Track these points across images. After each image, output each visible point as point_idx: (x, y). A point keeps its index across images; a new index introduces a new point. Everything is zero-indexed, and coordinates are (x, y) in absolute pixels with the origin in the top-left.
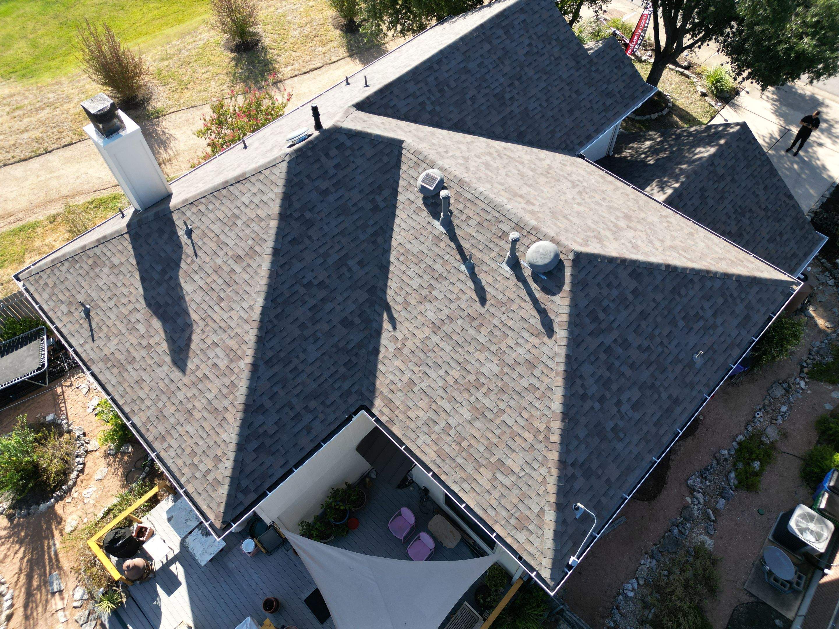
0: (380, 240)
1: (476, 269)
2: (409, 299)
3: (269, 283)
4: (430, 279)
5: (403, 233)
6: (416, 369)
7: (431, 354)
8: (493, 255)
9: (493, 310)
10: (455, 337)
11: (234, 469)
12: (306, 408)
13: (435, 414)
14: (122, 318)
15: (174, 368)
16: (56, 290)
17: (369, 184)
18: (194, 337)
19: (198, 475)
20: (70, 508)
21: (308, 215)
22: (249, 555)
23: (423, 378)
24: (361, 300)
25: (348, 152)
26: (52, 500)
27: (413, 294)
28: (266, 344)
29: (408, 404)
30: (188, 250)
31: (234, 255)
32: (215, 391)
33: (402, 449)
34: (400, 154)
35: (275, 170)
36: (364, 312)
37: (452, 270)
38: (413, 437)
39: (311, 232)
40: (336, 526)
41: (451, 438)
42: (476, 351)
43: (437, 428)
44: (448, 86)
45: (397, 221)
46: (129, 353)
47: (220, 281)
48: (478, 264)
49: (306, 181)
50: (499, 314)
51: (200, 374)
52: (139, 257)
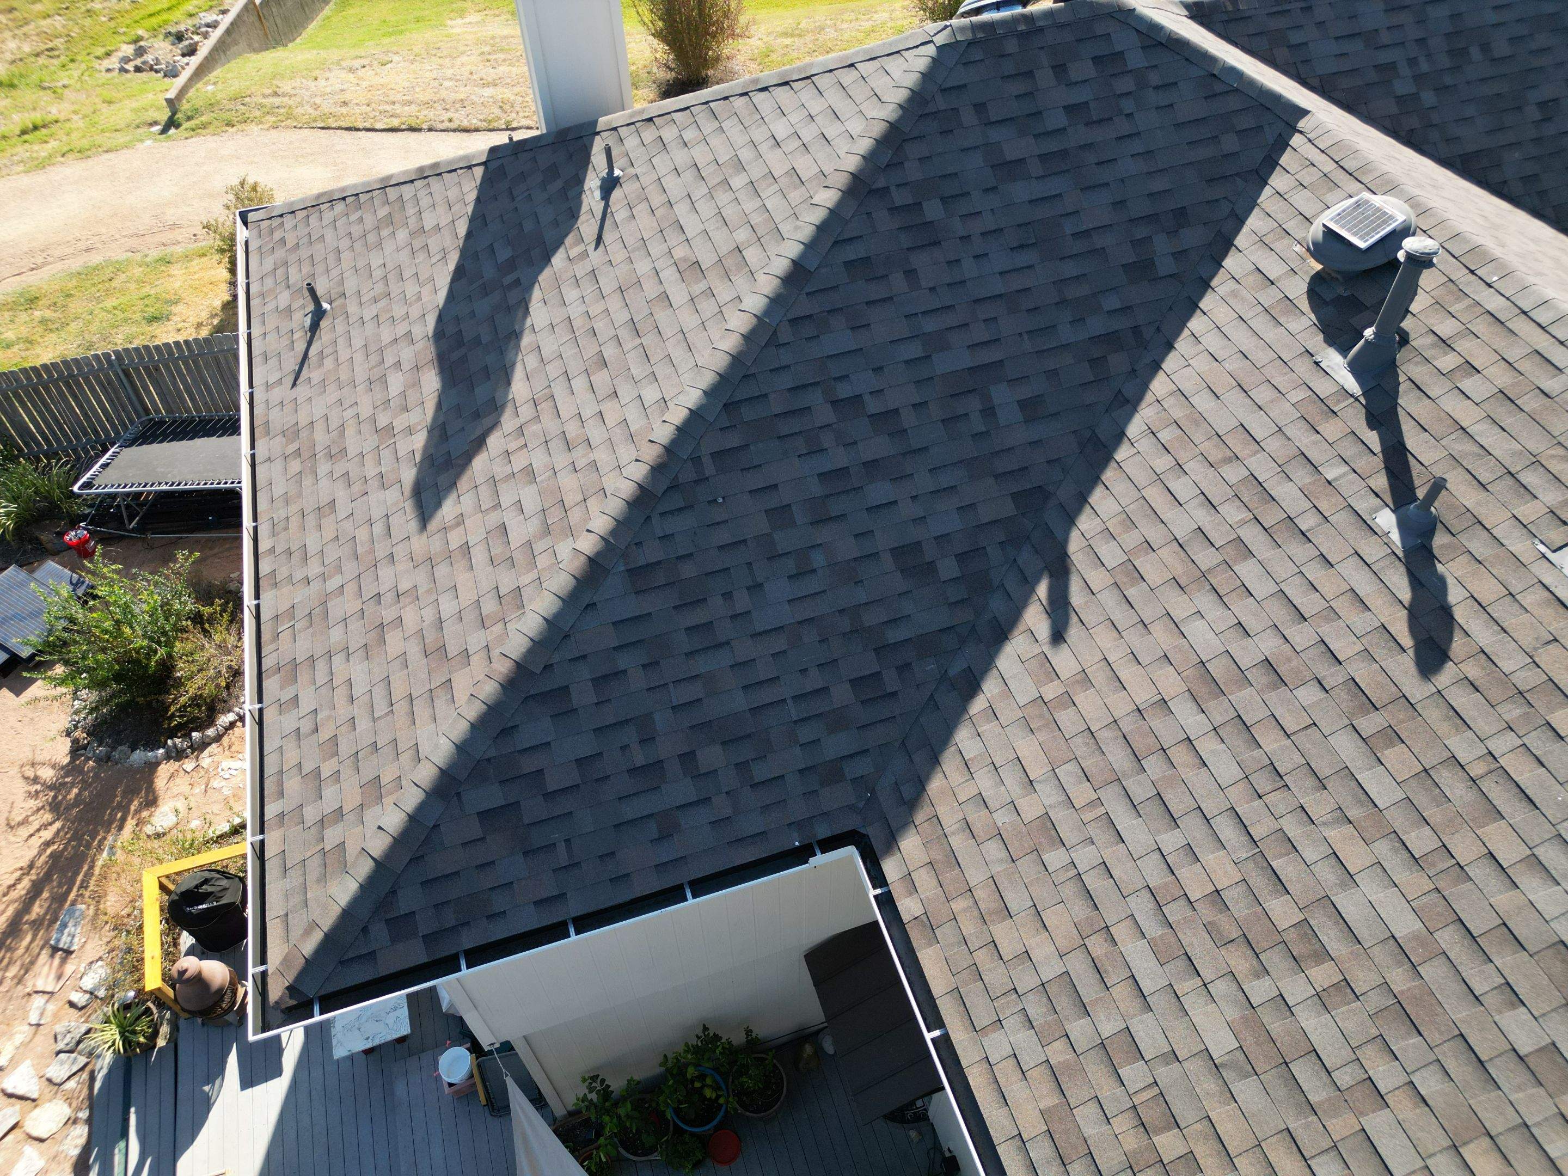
0: (1117, 362)
1: (1440, 541)
2: (1145, 564)
3: (741, 353)
4: (1244, 523)
5: (1202, 364)
6: (1082, 794)
7: (1153, 765)
8: (1529, 511)
9: (1462, 699)
10: (1271, 742)
11: (401, 841)
12: (688, 758)
13: (1093, 978)
14: (372, 348)
15: (409, 505)
16: (292, 258)
17: (1150, 195)
18: (495, 441)
19: (311, 814)
20: (181, 784)
21: (933, 210)
22: (447, 1089)
23: (1093, 830)
24: (986, 514)
25: (1125, 84)
26: (161, 751)
27: (1168, 554)
28: (655, 520)
29: (1009, 896)
30: (587, 226)
31: (685, 260)
32: (467, 597)
33: (929, 1036)
34: (1282, 144)
35: (895, 66)
36: (979, 551)
37: (1341, 519)
38: (983, 1018)
39: (920, 260)
40: (679, 1131)
41: (1119, 1091)
42: (1336, 821)
43: (1079, 1029)
44: (1485, 48)
45: (1196, 324)
46: (342, 434)
47: (621, 317)
48: (1455, 526)
49: (968, 117)
50: (1483, 722)
51: (455, 538)
52: (478, 221)
